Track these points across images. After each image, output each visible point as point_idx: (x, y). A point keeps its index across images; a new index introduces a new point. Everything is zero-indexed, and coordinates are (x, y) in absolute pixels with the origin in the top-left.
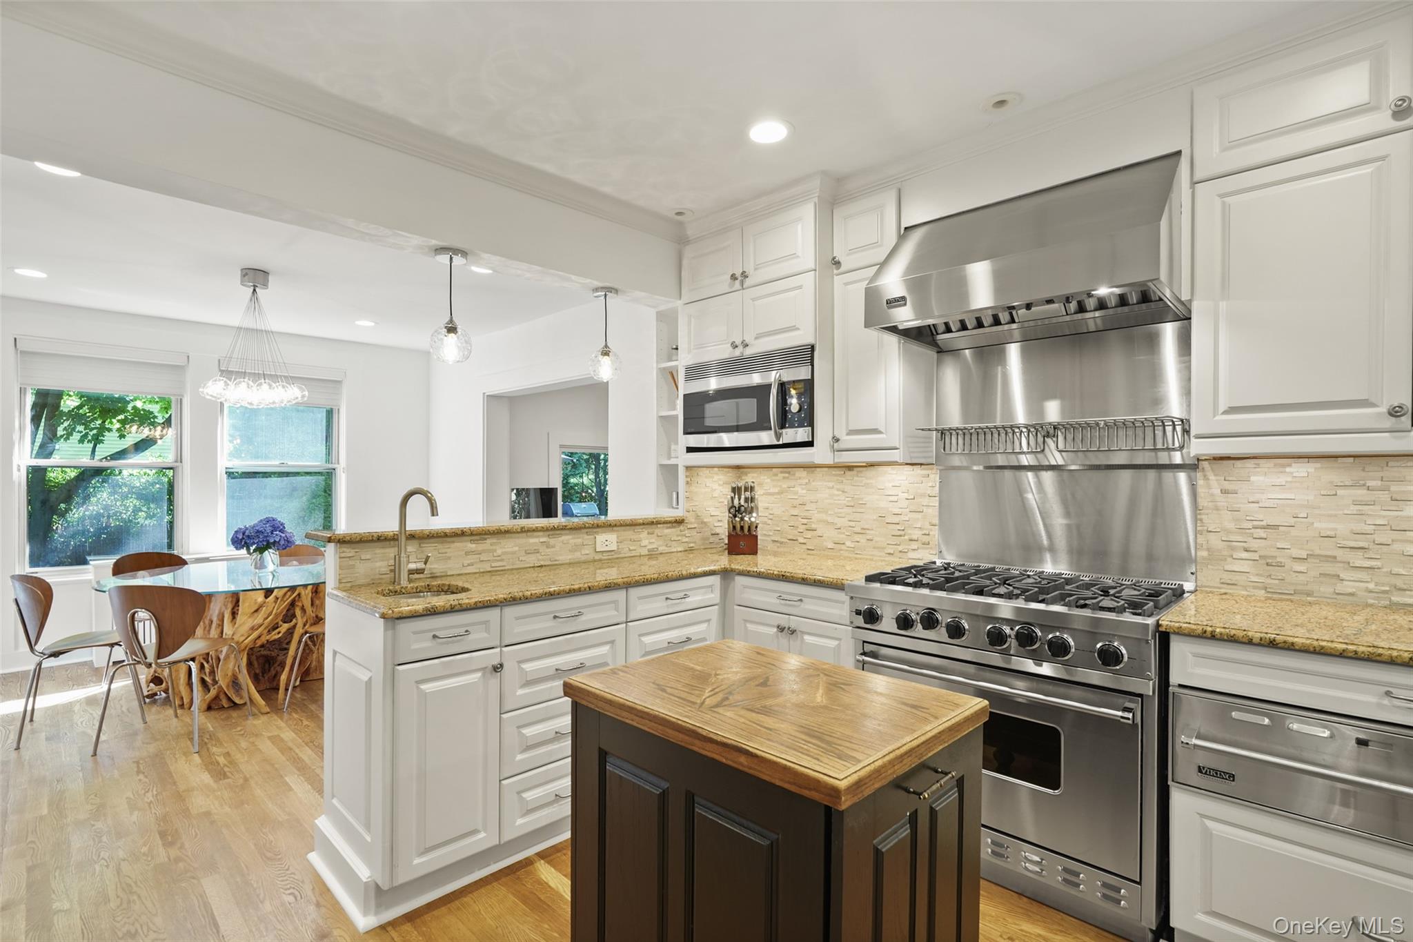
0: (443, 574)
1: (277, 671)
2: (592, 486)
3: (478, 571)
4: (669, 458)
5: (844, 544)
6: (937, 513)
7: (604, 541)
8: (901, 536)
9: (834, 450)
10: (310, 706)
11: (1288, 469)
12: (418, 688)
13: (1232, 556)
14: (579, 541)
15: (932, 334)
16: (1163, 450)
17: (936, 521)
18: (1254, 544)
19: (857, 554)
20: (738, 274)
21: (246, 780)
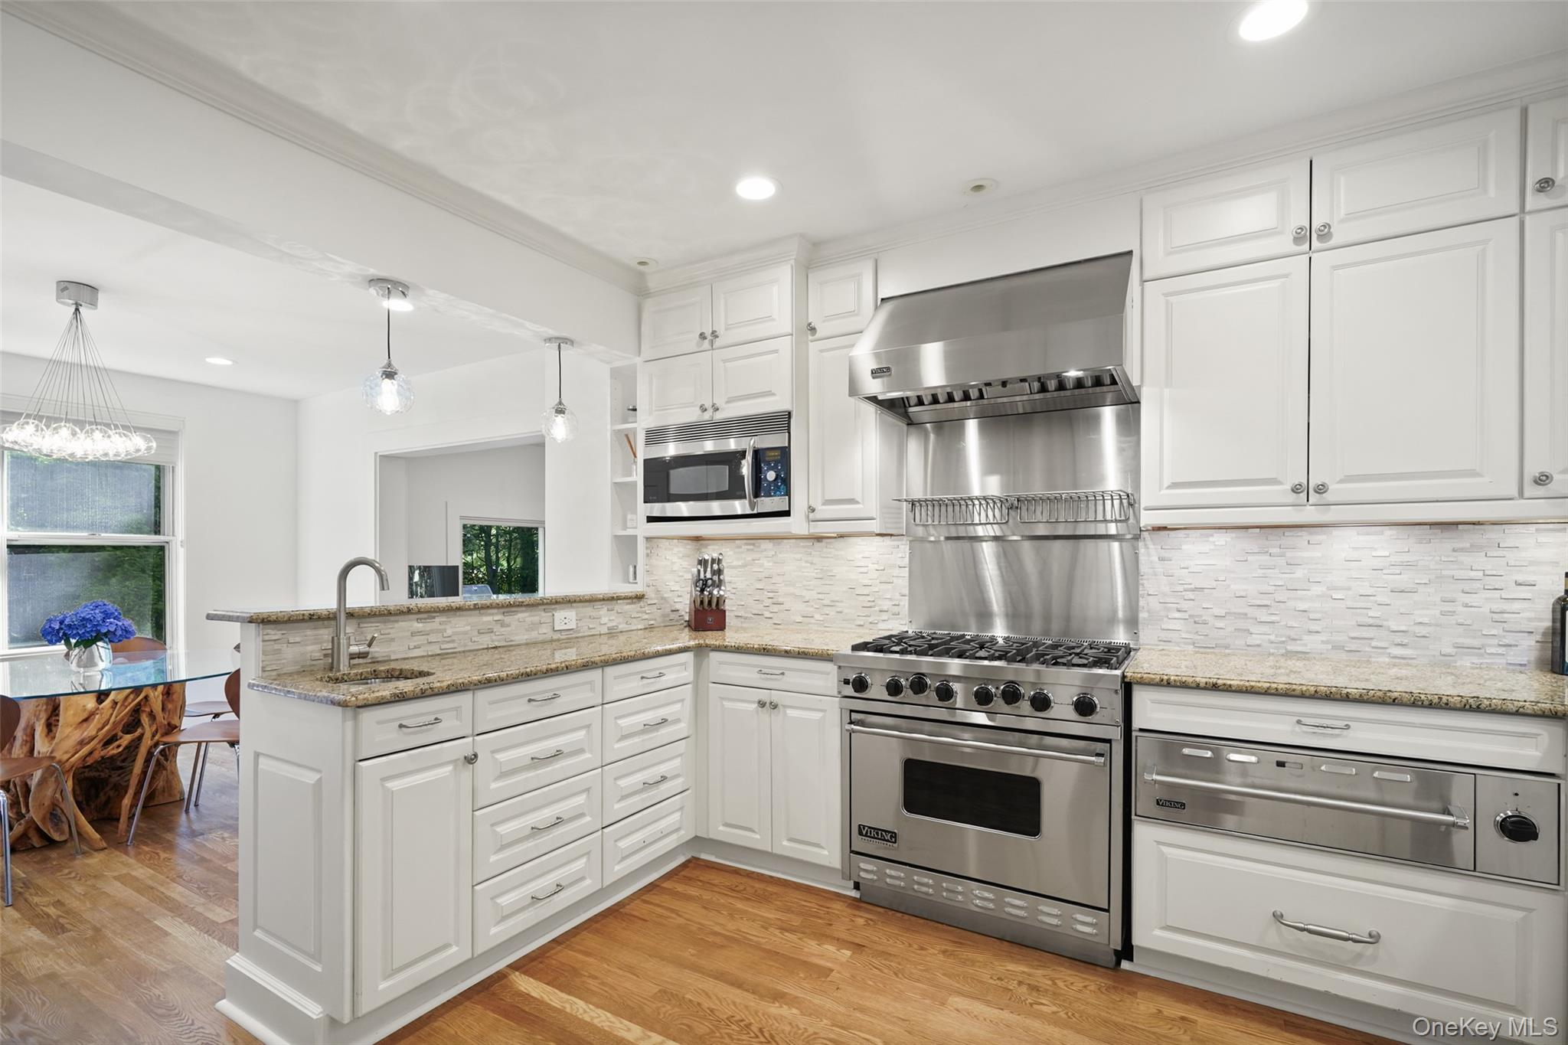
0: (386, 659)
1: (109, 797)
2: (481, 566)
3: (425, 654)
4: (625, 528)
5: (812, 617)
6: (907, 584)
7: (563, 619)
8: (870, 607)
9: (809, 520)
10: (164, 835)
11: (1211, 539)
12: (383, 786)
13: (1167, 616)
14: (536, 619)
15: (905, 406)
16: (1112, 521)
17: (906, 591)
18: (1185, 605)
19: (825, 627)
20: (708, 333)
21: (97, 930)
